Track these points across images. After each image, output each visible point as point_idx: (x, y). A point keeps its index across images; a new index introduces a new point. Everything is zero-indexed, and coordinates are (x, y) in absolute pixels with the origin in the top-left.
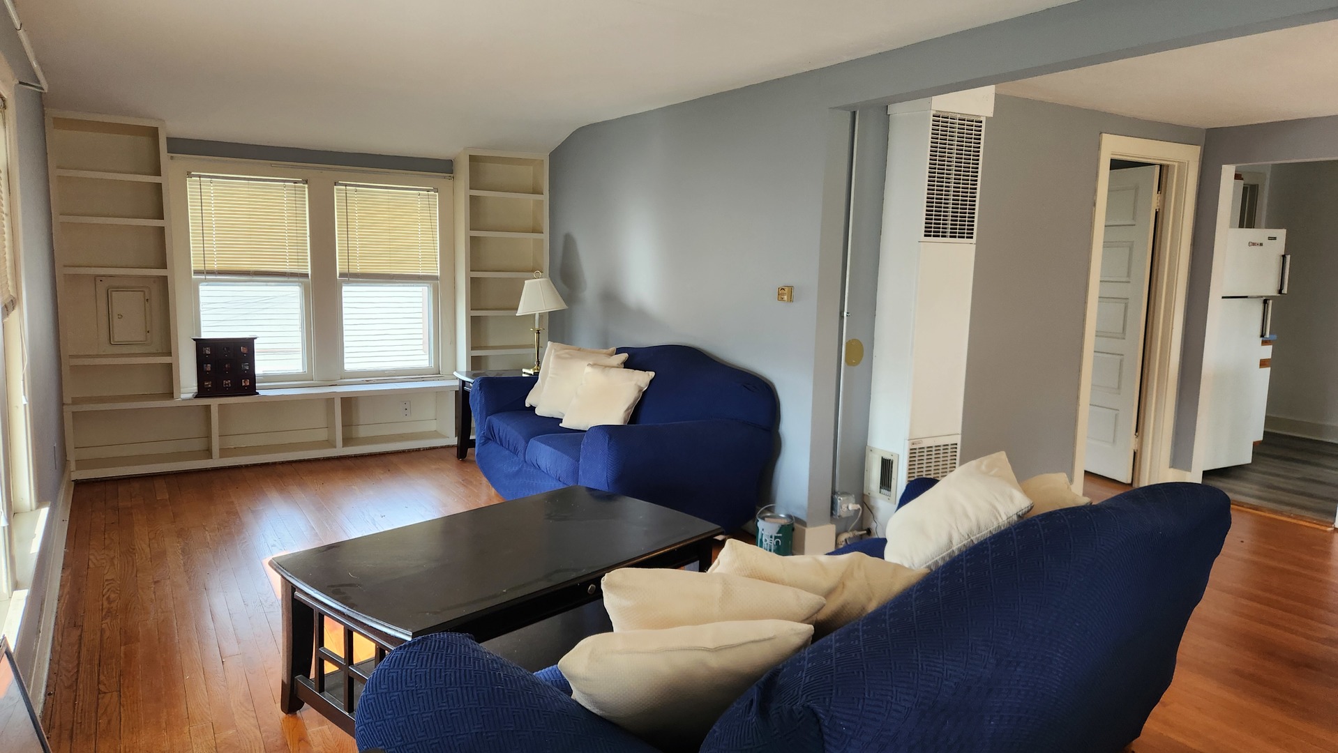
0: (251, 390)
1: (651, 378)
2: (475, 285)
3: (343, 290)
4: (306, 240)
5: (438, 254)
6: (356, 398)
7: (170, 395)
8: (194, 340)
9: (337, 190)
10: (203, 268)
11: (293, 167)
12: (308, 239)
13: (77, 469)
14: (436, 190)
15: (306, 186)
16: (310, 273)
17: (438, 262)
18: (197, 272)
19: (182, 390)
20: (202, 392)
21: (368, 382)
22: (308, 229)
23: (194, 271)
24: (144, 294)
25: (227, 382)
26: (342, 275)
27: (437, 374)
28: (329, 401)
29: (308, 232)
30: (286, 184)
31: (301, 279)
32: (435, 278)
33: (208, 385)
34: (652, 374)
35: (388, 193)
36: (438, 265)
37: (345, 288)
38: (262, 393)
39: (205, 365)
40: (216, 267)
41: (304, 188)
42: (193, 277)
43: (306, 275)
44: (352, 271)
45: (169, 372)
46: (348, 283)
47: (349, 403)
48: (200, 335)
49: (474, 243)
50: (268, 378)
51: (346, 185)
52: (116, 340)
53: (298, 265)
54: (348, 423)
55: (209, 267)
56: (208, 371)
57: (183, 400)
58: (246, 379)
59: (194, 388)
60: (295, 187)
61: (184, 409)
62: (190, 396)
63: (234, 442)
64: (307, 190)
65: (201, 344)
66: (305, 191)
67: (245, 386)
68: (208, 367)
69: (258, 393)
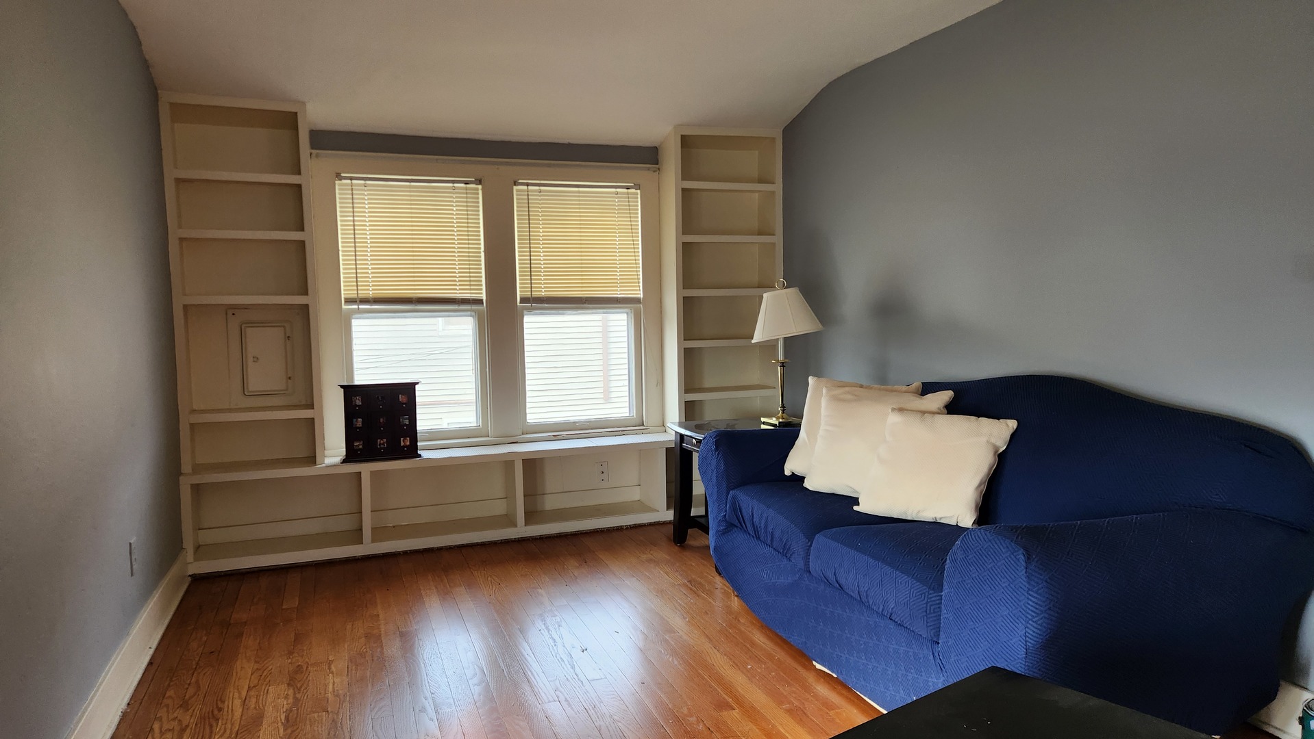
0: (412, 452)
1: (1011, 431)
2: (688, 307)
3: (524, 321)
4: (480, 257)
5: (641, 269)
6: (542, 460)
7: (312, 460)
8: (342, 386)
9: (517, 191)
10: (355, 296)
11: (463, 162)
12: (483, 255)
13: (196, 559)
14: (637, 187)
15: (480, 187)
16: (484, 298)
17: (641, 281)
18: (349, 301)
19: (326, 453)
20: (352, 456)
21: (555, 438)
22: (482, 242)
23: (345, 299)
24: (285, 329)
25: (382, 442)
26: (523, 300)
27: (639, 425)
28: (507, 463)
29: (482, 246)
30: (456, 185)
31: (475, 307)
32: (637, 301)
33: (358, 446)
34: (1012, 424)
35: (579, 192)
36: (641, 285)
37: (527, 319)
38: (425, 454)
39: (355, 420)
40: (371, 293)
41: (477, 189)
42: (344, 307)
43: (479, 302)
44: (535, 294)
45: (310, 430)
46: (530, 310)
47: (533, 464)
48: (353, 381)
49: (687, 252)
50: (435, 435)
51: (528, 185)
52: (250, 390)
53: (470, 289)
54: (533, 492)
55: (363, 294)
56: (359, 428)
57: (328, 467)
58: (405, 438)
59: (341, 451)
60: (466, 189)
61: (330, 478)
62: (338, 460)
63: (391, 519)
64: (480, 192)
65: (351, 392)
66: (478, 194)
67: (404, 447)
68: (359, 422)
69: (420, 456)
